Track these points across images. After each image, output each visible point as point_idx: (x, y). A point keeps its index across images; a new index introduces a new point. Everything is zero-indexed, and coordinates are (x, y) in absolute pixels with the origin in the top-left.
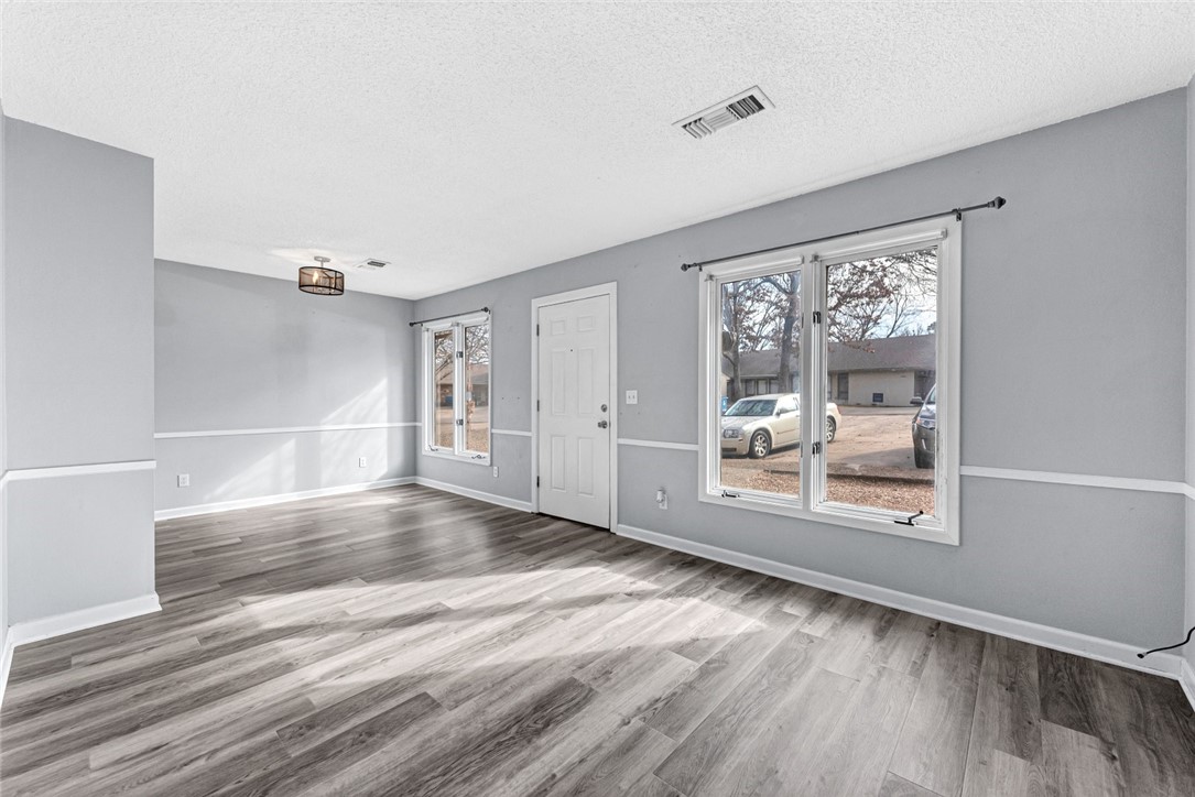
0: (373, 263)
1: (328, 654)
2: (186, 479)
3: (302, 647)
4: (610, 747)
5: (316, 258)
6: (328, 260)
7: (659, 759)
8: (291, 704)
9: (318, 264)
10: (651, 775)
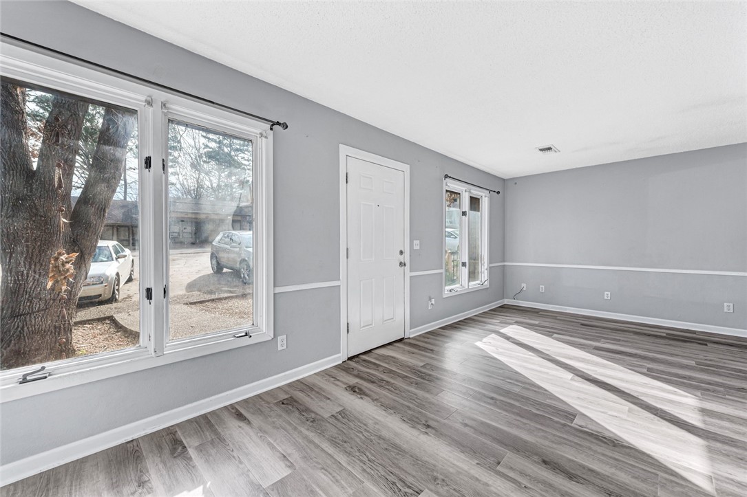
1: (671, 402)
3: (683, 413)
8: (709, 398)
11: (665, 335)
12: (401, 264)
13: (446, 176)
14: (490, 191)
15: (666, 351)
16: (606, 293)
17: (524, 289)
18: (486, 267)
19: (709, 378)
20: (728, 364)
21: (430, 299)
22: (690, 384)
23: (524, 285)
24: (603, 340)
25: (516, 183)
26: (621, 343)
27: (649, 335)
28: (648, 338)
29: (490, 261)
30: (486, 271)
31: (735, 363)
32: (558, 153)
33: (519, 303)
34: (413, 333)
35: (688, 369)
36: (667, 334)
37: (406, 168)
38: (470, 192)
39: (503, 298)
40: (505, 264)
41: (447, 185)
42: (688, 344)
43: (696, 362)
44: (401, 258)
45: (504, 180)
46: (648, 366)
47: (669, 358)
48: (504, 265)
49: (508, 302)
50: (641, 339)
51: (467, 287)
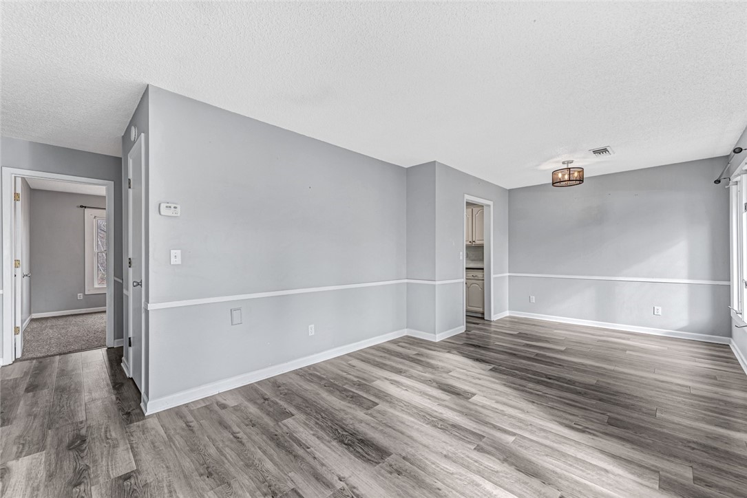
0: (605, 150)
2: (533, 299)
4: (321, 470)
5: (564, 163)
6: (572, 162)
7: (304, 492)
9: (565, 166)
10: (293, 487)
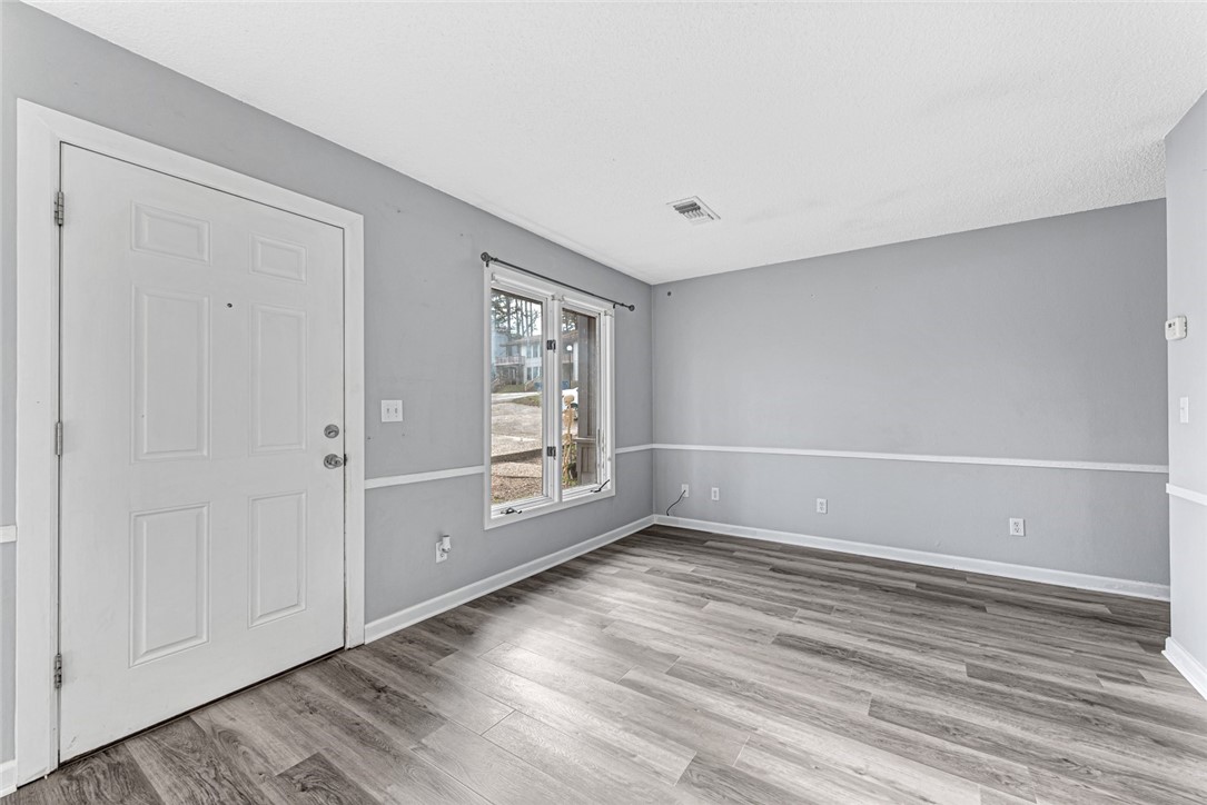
11: (913, 586)
12: (330, 461)
13: (486, 258)
14: (615, 303)
15: (912, 634)
16: (819, 500)
17: (686, 495)
18: (609, 455)
19: (995, 724)
20: (1027, 666)
21: (441, 538)
22: (958, 758)
23: (685, 487)
24: (801, 612)
25: (669, 294)
26: (833, 617)
27: (886, 590)
28: (885, 597)
29: (618, 443)
30: (609, 463)
31: (1039, 661)
32: (716, 221)
33: (677, 522)
34: (377, 630)
35: (954, 692)
36: (920, 585)
37: (354, 222)
38: (562, 300)
39: (652, 513)
40: (655, 446)
41: (493, 279)
42: (954, 610)
43: (969, 666)
44: (334, 446)
45: (649, 287)
46: (876, 692)
47: (919, 658)
48: (652, 449)
49: (659, 519)
50: (872, 601)
51: (556, 500)
